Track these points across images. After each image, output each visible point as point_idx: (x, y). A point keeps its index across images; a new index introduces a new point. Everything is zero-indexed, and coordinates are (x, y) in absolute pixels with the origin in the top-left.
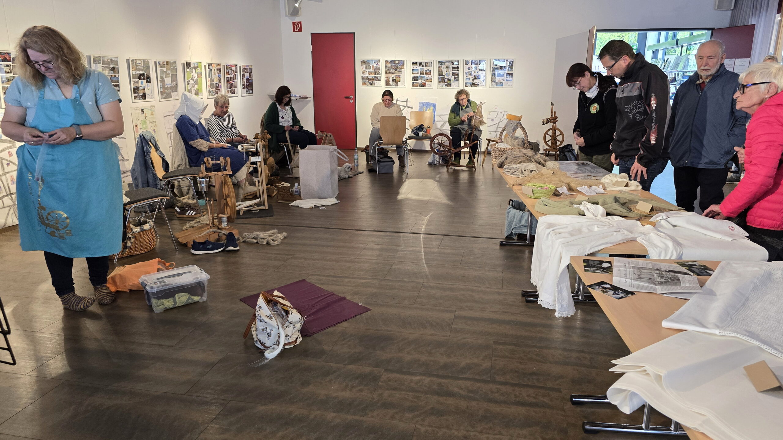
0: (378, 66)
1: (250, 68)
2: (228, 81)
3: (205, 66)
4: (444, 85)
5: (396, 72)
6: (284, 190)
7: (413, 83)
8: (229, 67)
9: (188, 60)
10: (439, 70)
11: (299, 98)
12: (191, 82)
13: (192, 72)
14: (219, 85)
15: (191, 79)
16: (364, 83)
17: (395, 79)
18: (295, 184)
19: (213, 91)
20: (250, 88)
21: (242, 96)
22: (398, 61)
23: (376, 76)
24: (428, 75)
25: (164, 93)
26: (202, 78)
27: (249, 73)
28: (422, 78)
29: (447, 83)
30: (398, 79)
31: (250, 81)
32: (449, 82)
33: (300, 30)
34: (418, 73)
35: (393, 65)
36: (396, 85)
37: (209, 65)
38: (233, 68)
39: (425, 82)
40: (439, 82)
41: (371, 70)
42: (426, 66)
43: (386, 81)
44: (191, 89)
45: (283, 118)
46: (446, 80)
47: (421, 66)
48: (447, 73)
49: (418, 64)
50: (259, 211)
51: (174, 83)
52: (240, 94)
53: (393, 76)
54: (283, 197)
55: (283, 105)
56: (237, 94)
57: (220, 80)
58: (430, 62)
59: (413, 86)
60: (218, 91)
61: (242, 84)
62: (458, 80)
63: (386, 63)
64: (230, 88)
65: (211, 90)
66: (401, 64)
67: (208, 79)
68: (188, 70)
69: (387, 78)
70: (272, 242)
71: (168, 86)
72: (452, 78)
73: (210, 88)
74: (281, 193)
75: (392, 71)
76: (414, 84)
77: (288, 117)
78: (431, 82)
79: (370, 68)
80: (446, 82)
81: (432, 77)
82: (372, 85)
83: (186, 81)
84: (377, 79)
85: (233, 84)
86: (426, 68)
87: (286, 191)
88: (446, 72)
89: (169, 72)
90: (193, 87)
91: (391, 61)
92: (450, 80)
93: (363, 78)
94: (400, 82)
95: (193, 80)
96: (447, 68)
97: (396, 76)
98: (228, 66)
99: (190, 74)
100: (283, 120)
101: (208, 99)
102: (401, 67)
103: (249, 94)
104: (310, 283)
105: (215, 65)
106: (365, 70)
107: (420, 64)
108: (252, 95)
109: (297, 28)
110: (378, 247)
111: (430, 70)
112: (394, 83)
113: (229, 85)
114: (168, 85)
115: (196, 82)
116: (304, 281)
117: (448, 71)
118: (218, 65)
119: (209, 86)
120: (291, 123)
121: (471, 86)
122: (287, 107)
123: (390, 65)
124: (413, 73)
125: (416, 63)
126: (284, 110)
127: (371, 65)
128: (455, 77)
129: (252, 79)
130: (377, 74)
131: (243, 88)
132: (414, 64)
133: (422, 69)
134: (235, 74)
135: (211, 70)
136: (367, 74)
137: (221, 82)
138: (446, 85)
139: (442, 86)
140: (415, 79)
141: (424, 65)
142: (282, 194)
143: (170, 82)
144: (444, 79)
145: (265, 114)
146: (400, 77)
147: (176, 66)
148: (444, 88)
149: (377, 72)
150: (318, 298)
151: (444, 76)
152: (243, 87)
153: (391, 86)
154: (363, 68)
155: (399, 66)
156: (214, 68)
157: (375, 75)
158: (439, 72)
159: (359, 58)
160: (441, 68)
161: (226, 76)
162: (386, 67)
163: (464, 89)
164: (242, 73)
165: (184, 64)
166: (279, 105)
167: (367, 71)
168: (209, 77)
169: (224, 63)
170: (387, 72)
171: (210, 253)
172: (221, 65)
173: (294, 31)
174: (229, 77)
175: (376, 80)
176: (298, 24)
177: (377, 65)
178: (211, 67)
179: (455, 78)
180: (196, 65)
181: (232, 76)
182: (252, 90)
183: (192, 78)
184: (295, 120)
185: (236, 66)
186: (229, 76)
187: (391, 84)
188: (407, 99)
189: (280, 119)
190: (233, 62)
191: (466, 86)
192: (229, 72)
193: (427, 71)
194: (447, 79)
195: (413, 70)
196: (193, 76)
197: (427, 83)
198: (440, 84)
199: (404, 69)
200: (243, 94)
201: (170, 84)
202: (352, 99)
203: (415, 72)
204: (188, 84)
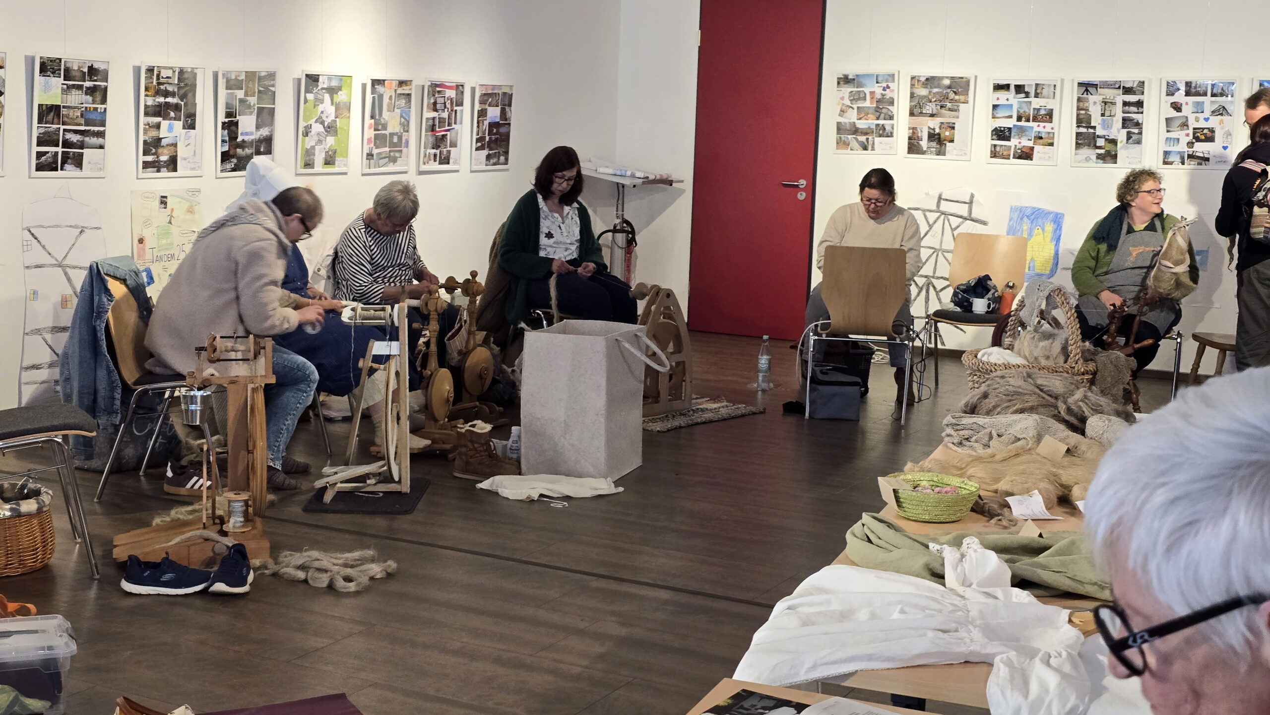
0: (889, 94)
1: (506, 94)
2: (433, 129)
3: (364, 86)
4: (1093, 157)
5: (943, 111)
6: (471, 441)
7: (995, 146)
8: (438, 89)
9: (317, 69)
10: (1079, 109)
11: (644, 183)
13: (322, 103)
14: (400, 138)
15: (316, 122)
16: (842, 144)
17: (939, 134)
19: (380, 154)
20: (501, 150)
21: (472, 172)
22: (951, 78)
23: (881, 122)
24: (1042, 124)
25: (232, 156)
26: (349, 117)
27: (499, 109)
28: (1022, 131)
29: (1102, 151)
30: (947, 133)
32: (1109, 147)
34: (1011, 117)
35: (935, 90)
36: (941, 152)
37: (375, 83)
38: (451, 94)
39: (1030, 144)
40: (1078, 146)
41: (868, 104)
42: (1036, 96)
43: (910, 138)
44: (313, 148)
45: (550, 236)
46: (1101, 142)
47: (1023, 95)
48: (1103, 121)
49: (1012, 88)
51: (265, 131)
53: (934, 124)
54: (468, 462)
56: (455, 163)
57: (405, 126)
58: (1049, 85)
59: (994, 154)
61: (475, 137)
62: (1139, 142)
63: (912, 85)
64: (436, 147)
65: (376, 151)
66: (960, 88)
67: (369, 121)
69: (914, 129)
71: (246, 138)
72: (1121, 136)
73: (372, 145)
75: (929, 109)
76: (998, 149)
77: (566, 234)
79: (865, 100)
80: (1100, 148)
81: (1056, 131)
82: (865, 148)
83: (302, 124)
84: (883, 132)
85: (444, 136)
86: (1036, 103)
87: (476, 445)
88: (1103, 115)
89: (252, 100)
91: (927, 79)
92: (1114, 142)
93: (840, 128)
94: (952, 141)
95: (322, 123)
96: (1105, 103)
97: (942, 123)
98: (435, 88)
99: (315, 106)
100: (551, 241)
102: (957, 97)
103: (494, 164)
105: (395, 85)
106: (848, 103)
107: (1019, 89)
108: (507, 170)
111: (1049, 107)
112: (934, 144)
114: (247, 134)
115: (331, 129)
117: (1107, 113)
118: (401, 83)
119: (370, 139)
120: (572, 252)
121: (1183, 163)
123: (924, 92)
124: (994, 117)
125: (1006, 87)
126: (556, 216)
127: (867, 91)
128: (1128, 133)
129: (509, 124)
130: (882, 116)
131: (477, 149)
132: (998, 87)
133: (1024, 106)
134: (455, 108)
135: (381, 97)
136: (852, 117)
137: (407, 131)
138: (1099, 157)
139: (1088, 159)
140: (1001, 134)
141: (1033, 93)
142: (466, 454)
143: (253, 129)
144: (1094, 138)
146: (953, 128)
147: (273, 86)
148: (1091, 164)
149: (884, 111)
151: (1094, 128)
152: (479, 144)
153: (923, 153)
154: (842, 98)
155: (952, 95)
156: (387, 92)
157: (878, 119)
158: (1078, 115)
160: (1086, 104)
161: (427, 115)
162: (912, 96)
164: (477, 107)
165: (299, 80)
167: (855, 106)
168: (373, 117)
170: (916, 112)
172: (413, 83)
175: (880, 136)
177: (884, 89)
178: (380, 88)
179: (1129, 136)
180: (334, 83)
181: (445, 115)
182: (506, 153)
183: (320, 117)
185: (460, 87)
187: (925, 149)
188: (973, 196)
189: (543, 241)
190: (451, 76)
191: (1165, 163)
192: (435, 104)
193: (1039, 110)
194: (1103, 137)
195: (995, 107)
196: (322, 112)
197: (1037, 148)
198: (1081, 151)
199: (966, 102)
200: (476, 165)
201: (252, 134)
202: (803, 190)
203: (1001, 113)
204: (306, 134)
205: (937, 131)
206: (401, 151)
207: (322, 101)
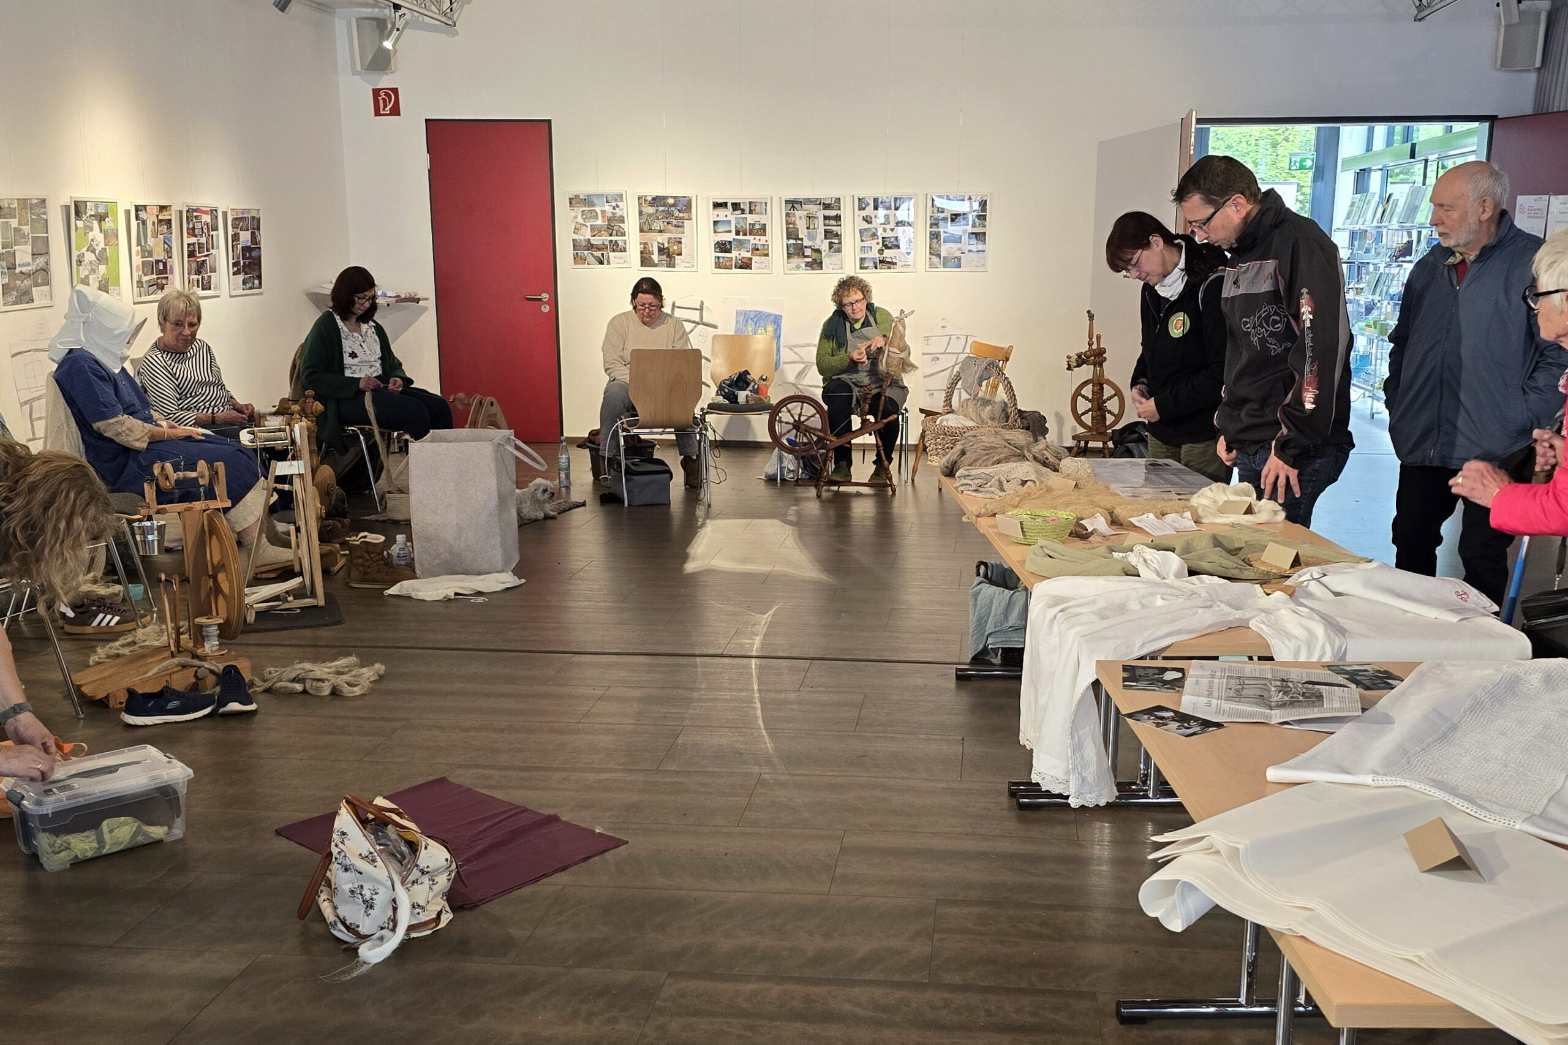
0: (618, 212)
1: (253, 218)
2: (191, 254)
3: (128, 212)
4: (803, 265)
5: (670, 227)
6: (368, 552)
7: (719, 258)
8: (195, 214)
9: (81, 195)
10: (788, 223)
11: (397, 301)
12: (89, 257)
13: (92, 230)
14: (165, 264)
15: (87, 251)
16: (578, 259)
17: (668, 248)
18: (398, 536)
19: (149, 281)
20: (256, 274)
21: (231, 297)
22: (675, 197)
23: (614, 238)
24: (758, 237)
25: (12, 289)
26: (117, 244)
27: (249, 232)
28: (741, 244)
29: (810, 260)
30: (675, 248)
31: (254, 254)
32: (815, 255)
33: (395, 111)
34: (730, 231)
35: (661, 209)
36: (670, 264)
37: (138, 209)
38: (207, 218)
39: (749, 255)
40: (789, 256)
41: (599, 222)
42: (751, 212)
43: (642, 252)
44: (87, 277)
45: (353, 355)
46: (808, 252)
47: (739, 212)
48: (809, 233)
49: (729, 205)
50: (299, 611)
51: (41, 261)
52: (225, 290)
53: (662, 239)
54: (365, 573)
55: (354, 319)
56: (216, 288)
57: (169, 252)
58: (761, 203)
59: (718, 266)
60: (164, 282)
61: (231, 262)
62: (839, 251)
63: (640, 204)
64: (198, 272)
65: (145, 279)
66: (685, 205)
67: (135, 248)
68: (80, 224)
69: (645, 244)
70: (346, 690)
71: (24, 269)
72: (824, 246)
73: (141, 273)
74: (360, 561)
75: (657, 225)
76: (721, 260)
77: (368, 352)
78: (767, 255)
79: (597, 218)
80: (808, 257)
81: (769, 243)
82: (601, 263)
83: (75, 253)
84: (615, 247)
85: (204, 261)
86: (751, 219)
87: (372, 555)
88: (808, 228)
89: (26, 229)
90: (93, 271)
91: (653, 199)
92: (818, 251)
93: (576, 245)
94: (680, 254)
95: (93, 251)
96: (810, 218)
97: (670, 238)
98: (192, 213)
99: (85, 234)
100: (356, 360)
101: (135, 303)
102: (681, 215)
103: (250, 288)
104: (460, 786)
105: (155, 211)
106: (581, 221)
107: (736, 206)
108: (262, 294)
109: (385, 106)
110: (638, 693)
111: (762, 222)
112: (664, 257)
113: (194, 265)
114: (23, 265)
115: (102, 258)
116: (443, 780)
117: (812, 227)
118: (163, 208)
119: (138, 267)
120: (377, 370)
121: (876, 268)
122: (364, 327)
123: (651, 210)
124: (715, 232)
125: (724, 205)
126: (356, 334)
127: (598, 209)
128: (830, 243)
129: (260, 248)
130: (614, 232)
131: (234, 274)
132: (717, 205)
133: (741, 221)
134: (212, 233)
135: (144, 222)
136: (586, 234)
137: (171, 257)
138: (807, 264)
139: (798, 267)
140: (723, 247)
141: (747, 211)
142: (362, 565)
143: (29, 259)
144: (802, 249)
145: (302, 346)
146: (681, 243)
147: (45, 213)
148: (801, 271)
149: (615, 228)
150: (484, 820)
151: (802, 239)
152: (235, 269)
153: (656, 265)
154: (576, 217)
155: (676, 213)
156: (150, 218)
157: (611, 235)
158: (787, 229)
159: (564, 187)
160: (793, 219)
161: (187, 240)
162: (641, 213)
163: (856, 275)
164: (230, 232)
165: (68, 208)
166: (343, 319)
167: (588, 224)
168: (139, 244)
169: (179, 203)
170: (645, 229)
171: (176, 722)
172: (173, 209)
173: (377, 113)
174: (194, 244)
175: (614, 251)
176: (387, 94)
177: (614, 208)
178: (142, 215)
179: (831, 245)
180: (101, 210)
181: (203, 240)
182: (259, 277)
183: (91, 245)
184: (390, 363)
185: (213, 212)
186: (194, 240)
187: (656, 262)
188: (702, 303)
189: (347, 360)
190: (205, 201)
191: (861, 268)
192: (194, 229)
193: (754, 225)
194: (810, 247)
195: (715, 223)
196: (92, 240)
197: (755, 259)
198: (791, 260)
199: (691, 219)
200: (234, 290)
201: (28, 265)
202: (546, 303)
203: (721, 228)
204: (80, 262)
205: (666, 245)
206: (167, 278)
207: (91, 229)
